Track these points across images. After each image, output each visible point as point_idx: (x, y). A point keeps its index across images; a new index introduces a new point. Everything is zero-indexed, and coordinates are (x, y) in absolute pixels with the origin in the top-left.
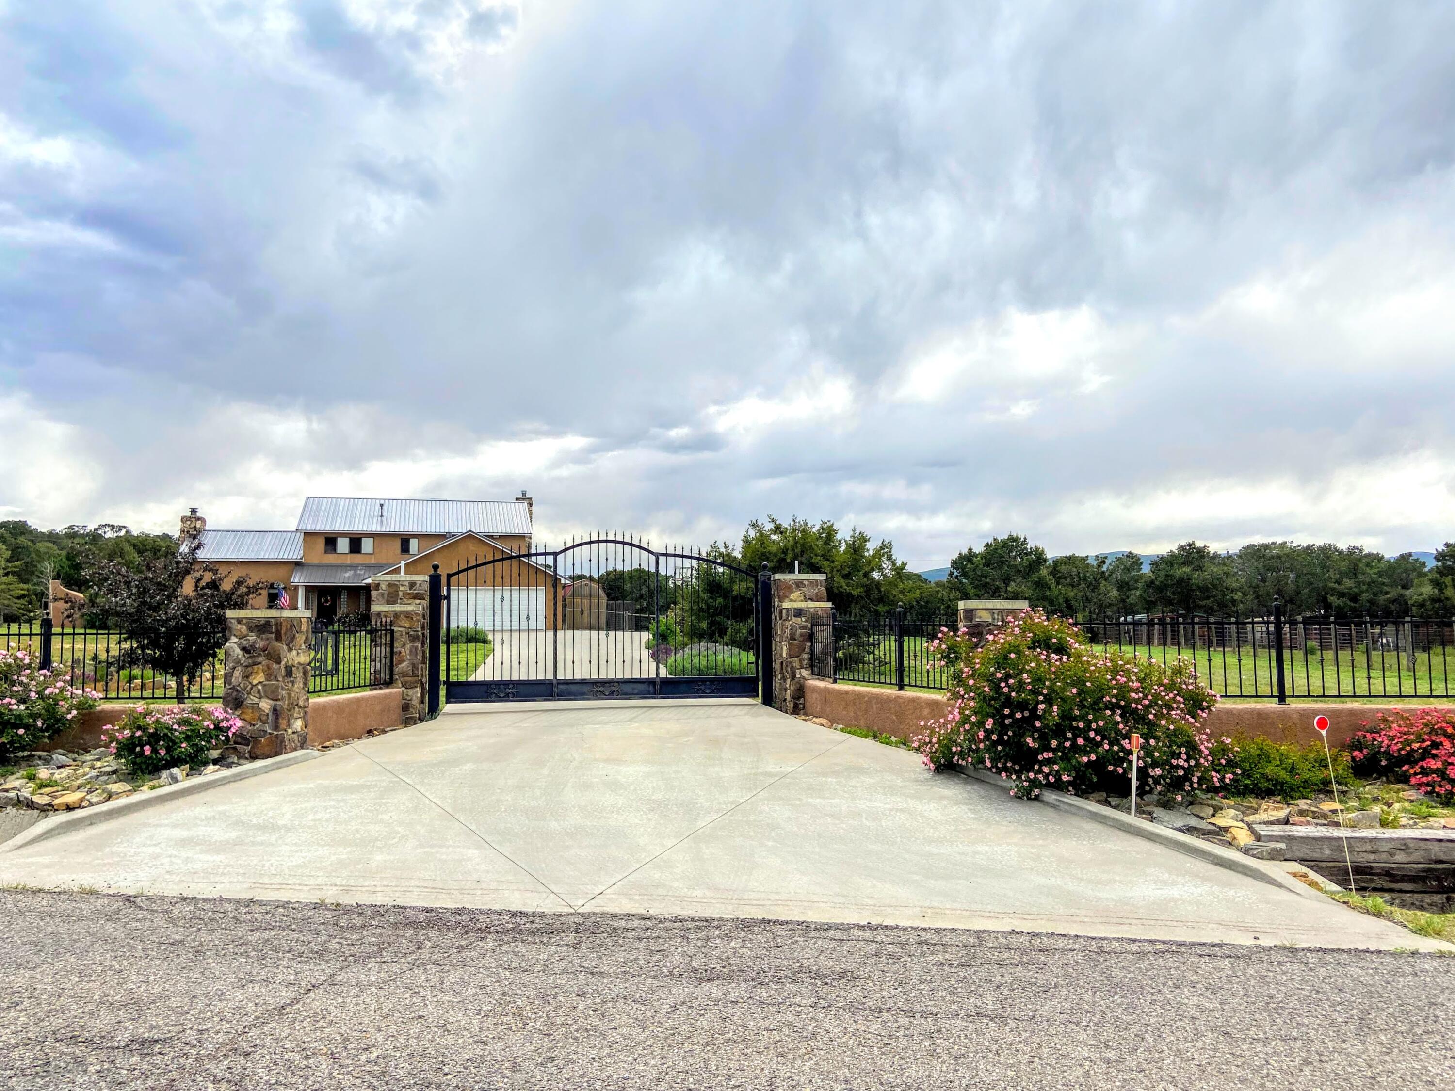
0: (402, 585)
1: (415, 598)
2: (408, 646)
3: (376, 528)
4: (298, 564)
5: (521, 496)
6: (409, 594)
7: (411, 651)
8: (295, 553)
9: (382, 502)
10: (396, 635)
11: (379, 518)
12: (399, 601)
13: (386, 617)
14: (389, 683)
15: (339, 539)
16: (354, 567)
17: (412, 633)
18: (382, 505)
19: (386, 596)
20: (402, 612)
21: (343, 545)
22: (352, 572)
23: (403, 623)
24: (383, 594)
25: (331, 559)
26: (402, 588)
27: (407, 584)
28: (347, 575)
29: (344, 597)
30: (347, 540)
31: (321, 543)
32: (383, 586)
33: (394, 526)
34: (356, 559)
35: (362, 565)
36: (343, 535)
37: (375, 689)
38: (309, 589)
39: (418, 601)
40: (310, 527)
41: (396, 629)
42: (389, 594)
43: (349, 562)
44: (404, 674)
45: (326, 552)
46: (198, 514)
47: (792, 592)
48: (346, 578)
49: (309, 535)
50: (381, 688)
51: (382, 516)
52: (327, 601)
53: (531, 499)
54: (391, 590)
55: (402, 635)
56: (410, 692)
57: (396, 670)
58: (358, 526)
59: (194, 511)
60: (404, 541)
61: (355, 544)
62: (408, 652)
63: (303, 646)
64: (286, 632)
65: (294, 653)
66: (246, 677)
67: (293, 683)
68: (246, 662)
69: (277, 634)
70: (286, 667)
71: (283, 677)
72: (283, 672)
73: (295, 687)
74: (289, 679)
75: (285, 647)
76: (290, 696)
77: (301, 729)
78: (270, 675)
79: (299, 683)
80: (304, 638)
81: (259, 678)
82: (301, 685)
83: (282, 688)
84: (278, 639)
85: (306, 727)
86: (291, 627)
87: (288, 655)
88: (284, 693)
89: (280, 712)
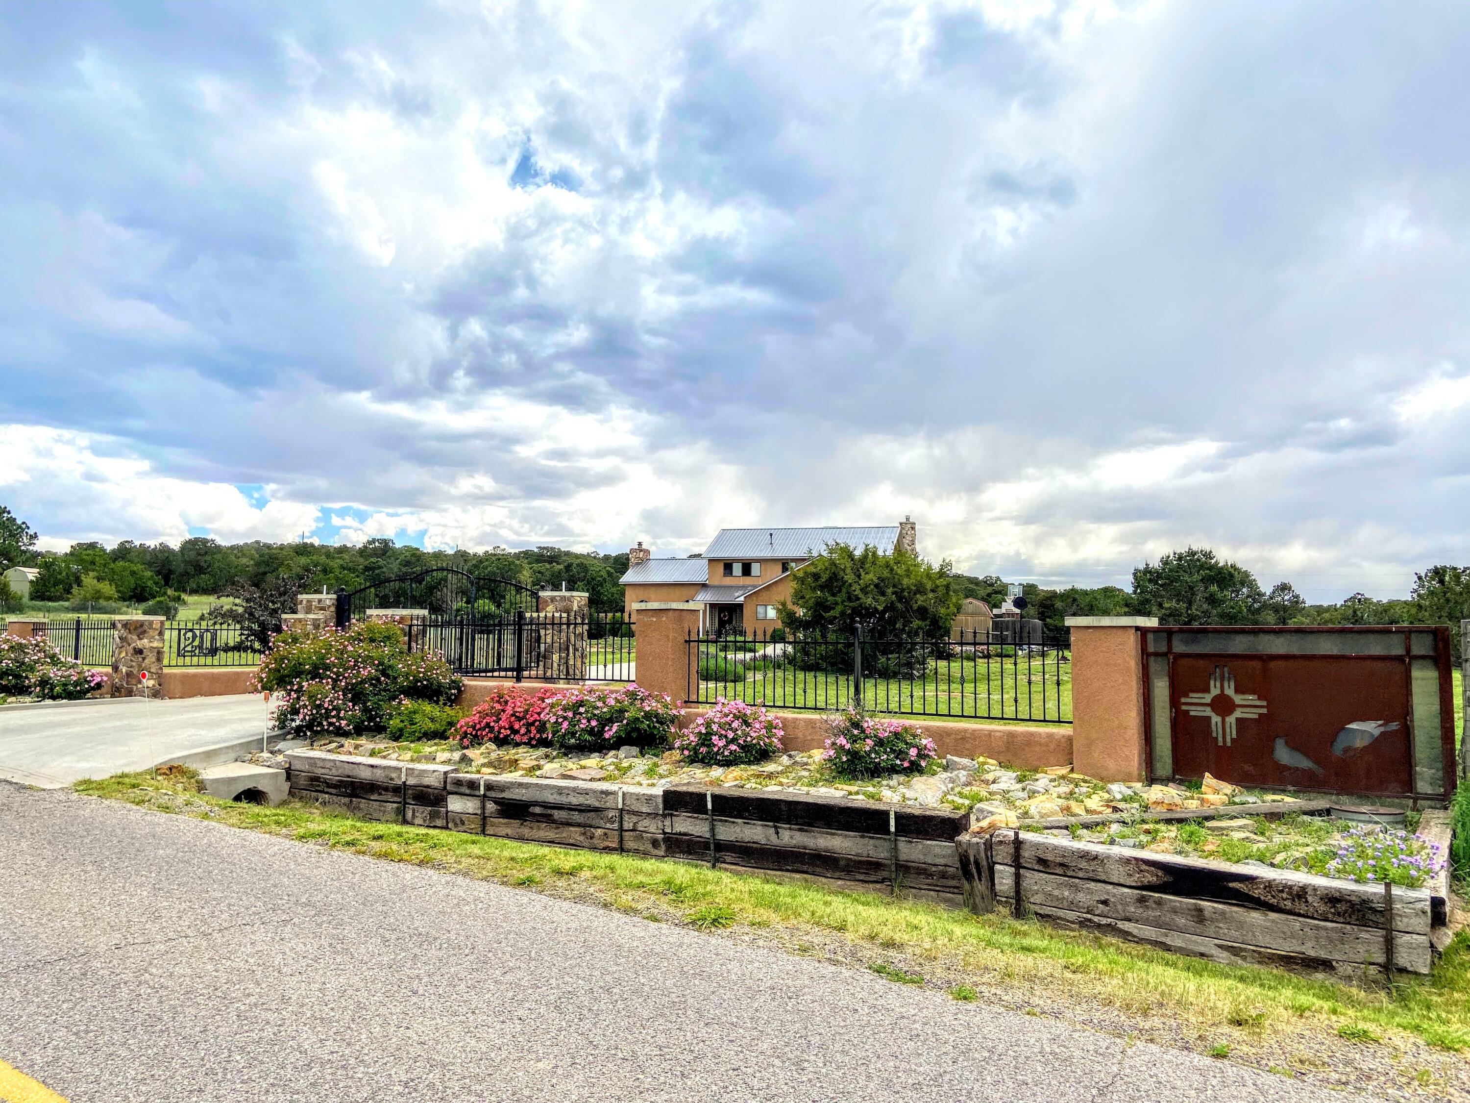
1: (321, 610)
3: (767, 553)
4: (704, 586)
5: (905, 521)
8: (702, 577)
9: (772, 532)
11: (768, 546)
13: (289, 622)
15: (734, 565)
16: (744, 587)
18: (771, 535)
21: (737, 569)
22: (739, 592)
23: (298, 626)
25: (728, 581)
29: (738, 613)
30: (740, 565)
31: (721, 568)
32: (304, 602)
33: (783, 551)
34: (747, 580)
35: (751, 586)
36: (737, 560)
38: (712, 606)
39: (322, 612)
40: (713, 555)
42: (307, 607)
43: (741, 584)
45: (725, 575)
46: (643, 547)
49: (713, 561)
51: (770, 544)
52: (725, 616)
58: (751, 553)
59: (640, 544)
60: (785, 564)
61: (747, 568)
63: (157, 637)
64: (136, 628)
65: (146, 640)
66: (119, 654)
67: (144, 659)
68: (120, 645)
69: (129, 630)
70: (135, 649)
71: (132, 655)
72: (132, 651)
73: (146, 661)
74: (139, 656)
75: (135, 637)
76: (140, 666)
77: (154, 686)
78: (126, 653)
79: (151, 658)
80: (157, 632)
81: (123, 654)
82: (154, 659)
83: (132, 661)
84: (130, 632)
85: (160, 685)
86: (142, 626)
87: (138, 642)
88: (134, 664)
89: (129, 675)
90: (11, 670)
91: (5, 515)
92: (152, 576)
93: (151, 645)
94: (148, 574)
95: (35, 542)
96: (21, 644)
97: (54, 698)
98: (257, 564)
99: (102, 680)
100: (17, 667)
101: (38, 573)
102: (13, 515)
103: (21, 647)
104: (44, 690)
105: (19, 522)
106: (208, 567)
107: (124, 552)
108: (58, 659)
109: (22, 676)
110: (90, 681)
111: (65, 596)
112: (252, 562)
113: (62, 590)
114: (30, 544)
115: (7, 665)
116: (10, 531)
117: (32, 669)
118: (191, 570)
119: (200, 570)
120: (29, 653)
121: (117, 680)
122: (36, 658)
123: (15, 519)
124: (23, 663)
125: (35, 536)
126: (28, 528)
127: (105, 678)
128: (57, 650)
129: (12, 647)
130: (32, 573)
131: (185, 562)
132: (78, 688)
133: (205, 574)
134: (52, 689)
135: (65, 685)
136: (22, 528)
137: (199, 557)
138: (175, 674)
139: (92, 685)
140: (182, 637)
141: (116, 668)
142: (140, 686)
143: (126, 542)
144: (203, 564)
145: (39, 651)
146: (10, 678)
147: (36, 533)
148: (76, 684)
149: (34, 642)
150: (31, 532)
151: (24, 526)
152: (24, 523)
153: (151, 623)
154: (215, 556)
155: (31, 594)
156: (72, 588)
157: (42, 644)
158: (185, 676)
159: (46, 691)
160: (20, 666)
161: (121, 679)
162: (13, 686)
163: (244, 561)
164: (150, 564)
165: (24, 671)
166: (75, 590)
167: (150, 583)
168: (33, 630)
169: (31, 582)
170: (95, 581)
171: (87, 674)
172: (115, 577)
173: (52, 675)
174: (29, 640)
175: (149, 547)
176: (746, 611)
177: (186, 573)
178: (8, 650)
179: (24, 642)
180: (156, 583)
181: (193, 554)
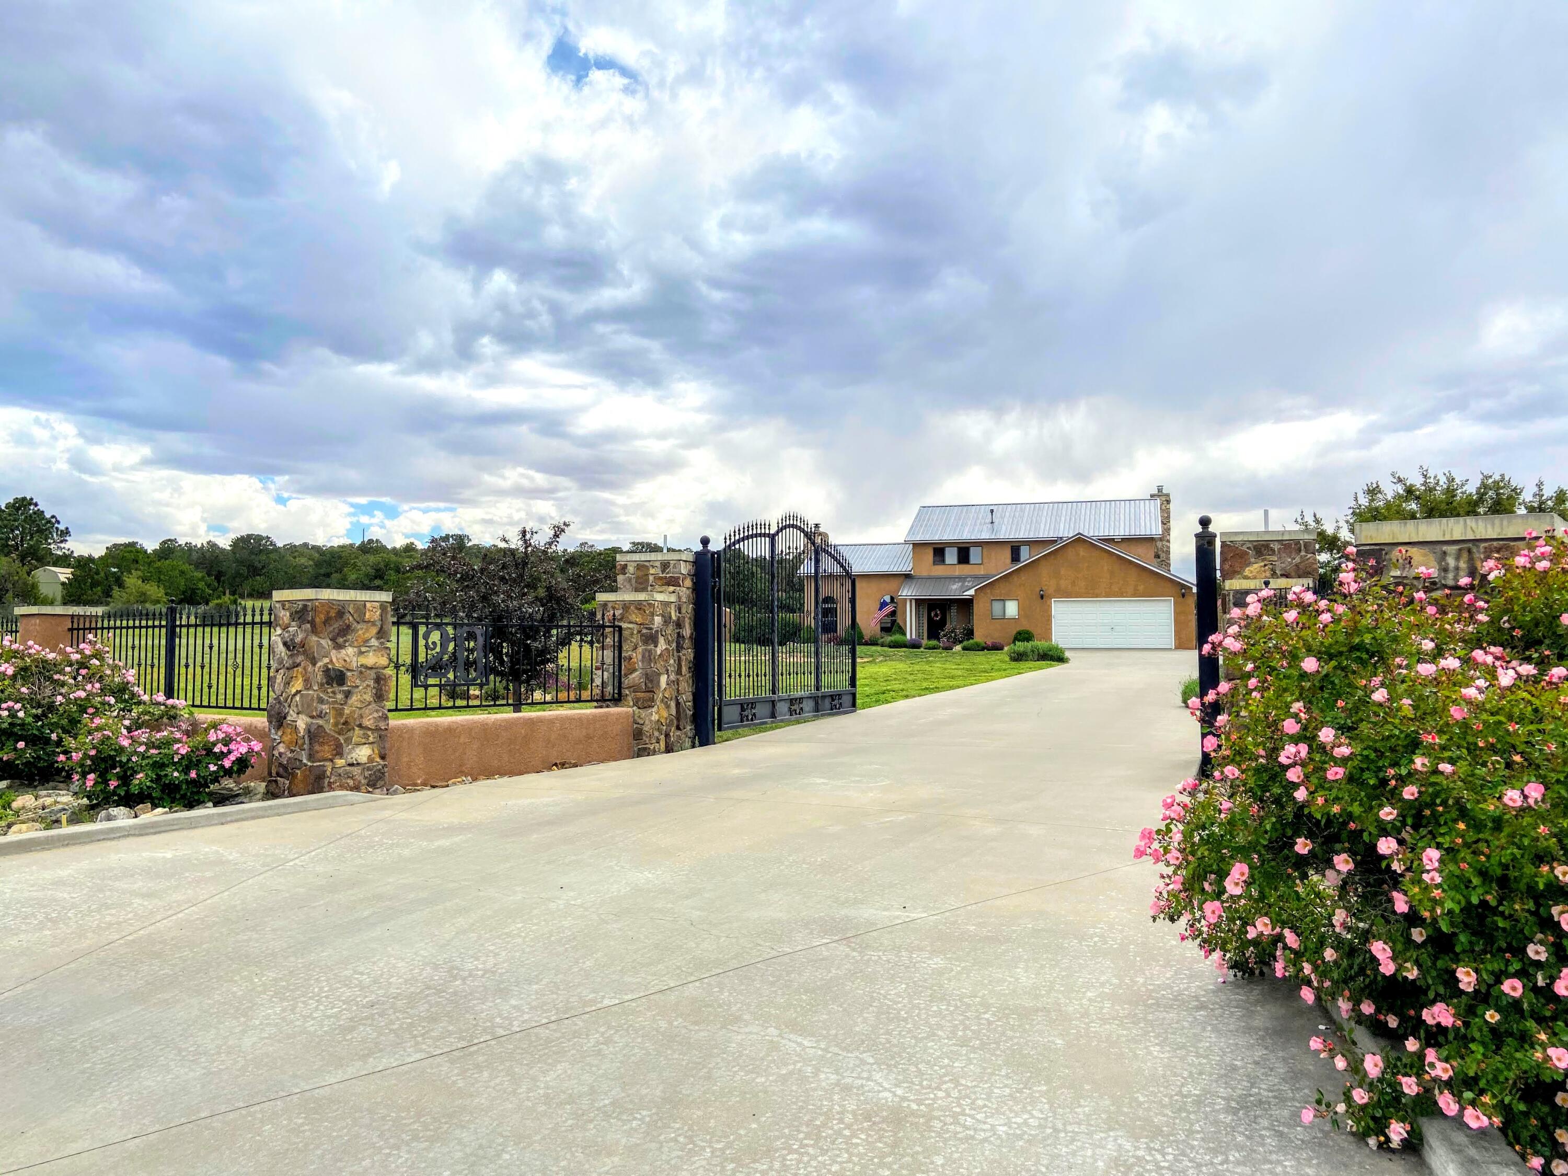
0: (653, 567)
1: (669, 584)
2: (640, 650)
3: (985, 535)
4: (907, 577)
6: (661, 578)
7: (643, 657)
8: (905, 566)
9: (992, 507)
10: (625, 633)
11: (990, 526)
12: (649, 588)
13: (614, 608)
14: (617, 700)
15: (947, 550)
16: (961, 579)
17: (644, 631)
18: (992, 511)
19: (633, 581)
20: (632, 602)
21: (951, 556)
22: (960, 584)
23: (633, 617)
24: (630, 580)
25: (939, 570)
26: (652, 571)
27: (658, 564)
28: (954, 587)
29: (954, 611)
30: (955, 550)
31: (929, 555)
32: (631, 569)
33: (1006, 533)
34: (964, 569)
35: (971, 576)
36: (951, 544)
37: (601, 707)
38: (919, 602)
39: (671, 588)
40: (919, 538)
41: (624, 625)
42: (637, 578)
43: (956, 574)
44: (635, 688)
45: (935, 563)
46: (821, 530)
47: (1249, 564)
48: (954, 591)
49: (918, 546)
50: (608, 706)
51: (992, 523)
52: (936, 615)
53: (1168, 495)
54: (640, 573)
55: (632, 634)
56: (643, 713)
57: (626, 682)
58: (966, 534)
59: (817, 526)
60: (1016, 549)
61: (964, 554)
62: (640, 657)
63: (374, 642)
64: (327, 621)
65: (350, 651)
66: (287, 684)
67: (348, 695)
68: (288, 662)
69: (313, 623)
70: (327, 671)
71: (321, 685)
72: (320, 677)
73: (354, 699)
74: (337, 688)
75: (326, 643)
76: (340, 713)
77: (370, 759)
78: (307, 681)
79: (363, 694)
80: (374, 631)
81: (298, 685)
82: (368, 697)
83: (321, 701)
84: (314, 630)
85: (383, 757)
86: (340, 614)
87: (334, 653)
88: (325, 708)
89: (314, 735)
90: (23, 725)
91: (32, 507)
92: (203, 577)
93: (363, 660)
94: (198, 574)
95: (68, 538)
96: (45, 661)
97: (131, 801)
98: (318, 565)
99: (251, 750)
100: (37, 718)
101: (72, 573)
102: (41, 507)
103: (45, 670)
104: (106, 782)
105: (48, 515)
106: (263, 567)
107: (168, 550)
108: (133, 695)
109: (48, 741)
110: (223, 755)
111: (104, 599)
112: (311, 563)
113: (100, 593)
114: (62, 542)
115: (13, 714)
116: (38, 525)
117: (72, 726)
118: (244, 570)
119: (255, 571)
120: (63, 684)
121: (281, 748)
122: (83, 694)
123: (43, 512)
124: (51, 707)
125: (66, 532)
126: (58, 522)
127: (257, 746)
128: (131, 675)
129: (25, 669)
130: (64, 574)
131: (237, 561)
132: (193, 774)
133: (260, 575)
134: (125, 779)
135: (159, 766)
136: (52, 522)
137: (253, 557)
138: (411, 730)
139: (227, 764)
140: (422, 642)
141: (279, 719)
142: (340, 762)
143: (169, 540)
144: (256, 564)
145: (89, 679)
146: (21, 745)
147: (67, 528)
148: (188, 763)
149: (76, 657)
150: (62, 527)
151: (53, 520)
152: (53, 517)
153: (361, 607)
154: (271, 556)
155: (63, 597)
156: (112, 589)
157: (95, 662)
158: (432, 733)
159: (113, 784)
160: (44, 715)
161: (296, 744)
162: (27, 764)
163: (303, 561)
164: (198, 565)
165: (53, 727)
166: (116, 592)
167: (201, 585)
168: (71, 630)
169: (63, 584)
170: (140, 582)
171: (212, 737)
172: (162, 577)
173: (125, 743)
174: (62, 652)
175: (196, 546)
176: (979, 609)
177: (238, 574)
178: (14, 677)
179: (51, 656)
180: (209, 586)
181: (245, 554)
